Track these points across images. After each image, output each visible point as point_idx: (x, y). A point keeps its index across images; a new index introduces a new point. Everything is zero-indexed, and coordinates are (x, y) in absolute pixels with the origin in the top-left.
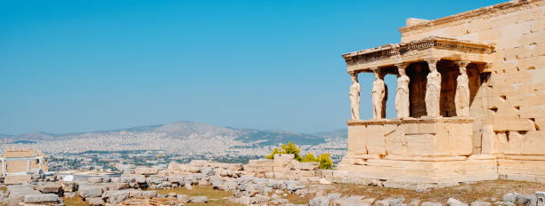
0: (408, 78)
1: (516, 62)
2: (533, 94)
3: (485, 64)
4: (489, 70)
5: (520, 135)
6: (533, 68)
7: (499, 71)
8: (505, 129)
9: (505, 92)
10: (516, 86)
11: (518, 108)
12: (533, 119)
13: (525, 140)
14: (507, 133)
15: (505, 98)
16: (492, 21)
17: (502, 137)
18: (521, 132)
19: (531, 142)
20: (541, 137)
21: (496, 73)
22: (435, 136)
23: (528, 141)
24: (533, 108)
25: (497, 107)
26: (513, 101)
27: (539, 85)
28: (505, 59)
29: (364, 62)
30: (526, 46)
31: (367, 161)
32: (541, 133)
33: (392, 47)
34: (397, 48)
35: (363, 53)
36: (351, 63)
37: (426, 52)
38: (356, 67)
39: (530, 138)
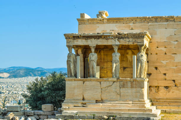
1: (164, 50)
2: (176, 68)
5: (166, 89)
6: (175, 54)
7: (154, 53)
8: (156, 85)
9: (157, 65)
10: (164, 62)
11: (165, 74)
12: (174, 81)
13: (169, 92)
15: (156, 68)
17: (153, 89)
18: (167, 87)
19: (173, 92)
20: (179, 90)
21: (151, 54)
22: (143, 89)
23: (171, 92)
24: (175, 75)
25: (151, 73)
26: (162, 70)
27: (179, 63)
28: (157, 47)
29: (84, 40)
30: (172, 42)
31: (85, 105)
32: (179, 88)
33: (112, 34)
34: (116, 35)
35: (86, 35)
36: (70, 40)
37: (139, 40)
38: (75, 43)
39: (172, 90)
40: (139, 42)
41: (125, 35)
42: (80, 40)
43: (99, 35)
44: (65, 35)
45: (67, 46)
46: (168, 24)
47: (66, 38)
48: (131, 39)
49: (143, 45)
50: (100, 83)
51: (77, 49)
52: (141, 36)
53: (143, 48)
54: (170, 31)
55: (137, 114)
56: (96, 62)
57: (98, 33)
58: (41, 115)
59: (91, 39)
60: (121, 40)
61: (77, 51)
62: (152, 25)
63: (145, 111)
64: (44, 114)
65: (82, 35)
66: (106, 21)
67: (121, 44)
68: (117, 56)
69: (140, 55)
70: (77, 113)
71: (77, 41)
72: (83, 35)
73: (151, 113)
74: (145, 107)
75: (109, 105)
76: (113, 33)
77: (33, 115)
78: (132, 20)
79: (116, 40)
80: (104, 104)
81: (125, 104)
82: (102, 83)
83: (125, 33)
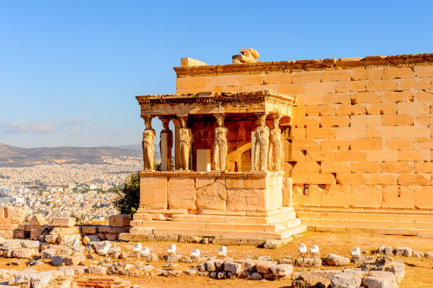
1: (318, 119)
2: (337, 151)
5: (320, 189)
6: (337, 126)
7: (300, 126)
8: (305, 182)
9: (305, 147)
10: (319, 141)
11: (319, 163)
12: (335, 174)
13: (325, 194)
14: (306, 186)
15: (305, 152)
16: (294, 76)
17: (300, 190)
18: (323, 186)
19: (332, 195)
20: (343, 190)
21: (296, 127)
22: (264, 191)
23: (329, 195)
24: (335, 163)
25: (296, 160)
26: (314, 155)
27: (343, 142)
28: (307, 115)
29: (168, 107)
30: (331, 105)
31: (171, 217)
32: (344, 186)
33: (213, 95)
34: (220, 97)
35: (170, 97)
36: (146, 106)
37: (256, 106)
38: (155, 111)
39: (331, 191)
40: (256, 107)
41: (233, 96)
42: (161, 106)
43: (190, 97)
44: (137, 97)
45: (141, 116)
46: (324, 74)
47: (140, 103)
48: (243, 104)
49: (263, 114)
50: (195, 180)
51: (166, 121)
52: (258, 98)
53: (264, 118)
54: (328, 86)
55: (248, 233)
56: (188, 143)
57: (189, 94)
58: (107, 233)
59: (180, 105)
60: (228, 105)
61: (166, 125)
62: (297, 76)
63: (264, 228)
64: (111, 231)
65: (163, 98)
66: (221, 70)
67: (228, 112)
68: (222, 133)
69: (258, 130)
70: (153, 230)
71: (158, 108)
72: (167, 98)
73: (271, 232)
74: (265, 222)
75: (208, 219)
76: (213, 93)
77: (94, 232)
78: (264, 68)
79: (220, 105)
80: (199, 216)
81: (233, 217)
82: (197, 180)
83: (233, 93)
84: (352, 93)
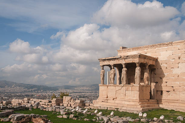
0: (126, 69)
1: (166, 65)
2: (173, 78)
3: (154, 65)
4: (155, 68)
6: (173, 68)
10: (166, 74)
11: (167, 82)
12: (173, 87)
13: (169, 95)
14: (161, 91)
15: (161, 78)
16: (157, 50)
18: (168, 92)
19: (172, 95)
20: (176, 94)
21: (158, 69)
23: (170, 95)
24: (173, 83)
25: (158, 81)
27: (175, 74)
28: (161, 64)
29: (108, 62)
30: (171, 60)
32: (176, 92)
34: (123, 57)
35: (108, 58)
36: (101, 62)
37: (136, 59)
46: (168, 48)
48: (131, 59)
54: (169, 53)
57: (114, 57)
59: (111, 61)
60: (126, 60)
62: (158, 50)
71: (105, 62)
78: (146, 47)
79: (123, 60)
82: (116, 87)
84: (179, 55)
